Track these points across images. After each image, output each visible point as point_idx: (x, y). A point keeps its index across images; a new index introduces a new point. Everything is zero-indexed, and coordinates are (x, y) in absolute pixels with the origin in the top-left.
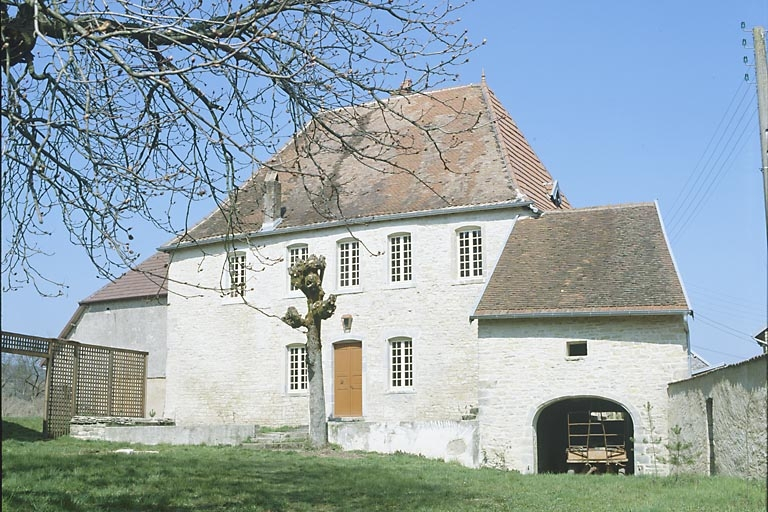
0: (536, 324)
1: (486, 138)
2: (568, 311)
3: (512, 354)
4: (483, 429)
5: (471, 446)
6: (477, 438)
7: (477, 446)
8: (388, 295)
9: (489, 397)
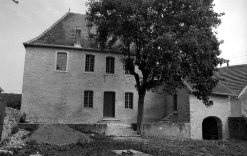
4: (192, 126)
5: (188, 131)
6: (190, 128)
7: (190, 131)
8: (125, 78)
9: (193, 116)
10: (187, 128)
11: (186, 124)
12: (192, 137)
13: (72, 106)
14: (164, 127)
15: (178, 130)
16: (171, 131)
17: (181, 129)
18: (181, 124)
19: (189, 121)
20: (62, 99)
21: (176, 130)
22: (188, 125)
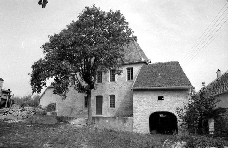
0: (149, 91)
1: (134, 48)
2: (158, 87)
3: (142, 99)
4: (135, 120)
5: (131, 124)
6: (133, 122)
7: (133, 124)
8: (109, 85)
9: (136, 111)
10: (130, 121)
11: (129, 118)
12: (134, 130)
13: (78, 107)
14: (110, 120)
15: (122, 123)
16: (115, 124)
17: (124, 122)
18: (125, 118)
19: (132, 115)
20: (73, 103)
21: (119, 122)
22: (131, 119)
